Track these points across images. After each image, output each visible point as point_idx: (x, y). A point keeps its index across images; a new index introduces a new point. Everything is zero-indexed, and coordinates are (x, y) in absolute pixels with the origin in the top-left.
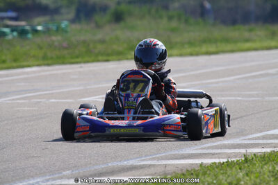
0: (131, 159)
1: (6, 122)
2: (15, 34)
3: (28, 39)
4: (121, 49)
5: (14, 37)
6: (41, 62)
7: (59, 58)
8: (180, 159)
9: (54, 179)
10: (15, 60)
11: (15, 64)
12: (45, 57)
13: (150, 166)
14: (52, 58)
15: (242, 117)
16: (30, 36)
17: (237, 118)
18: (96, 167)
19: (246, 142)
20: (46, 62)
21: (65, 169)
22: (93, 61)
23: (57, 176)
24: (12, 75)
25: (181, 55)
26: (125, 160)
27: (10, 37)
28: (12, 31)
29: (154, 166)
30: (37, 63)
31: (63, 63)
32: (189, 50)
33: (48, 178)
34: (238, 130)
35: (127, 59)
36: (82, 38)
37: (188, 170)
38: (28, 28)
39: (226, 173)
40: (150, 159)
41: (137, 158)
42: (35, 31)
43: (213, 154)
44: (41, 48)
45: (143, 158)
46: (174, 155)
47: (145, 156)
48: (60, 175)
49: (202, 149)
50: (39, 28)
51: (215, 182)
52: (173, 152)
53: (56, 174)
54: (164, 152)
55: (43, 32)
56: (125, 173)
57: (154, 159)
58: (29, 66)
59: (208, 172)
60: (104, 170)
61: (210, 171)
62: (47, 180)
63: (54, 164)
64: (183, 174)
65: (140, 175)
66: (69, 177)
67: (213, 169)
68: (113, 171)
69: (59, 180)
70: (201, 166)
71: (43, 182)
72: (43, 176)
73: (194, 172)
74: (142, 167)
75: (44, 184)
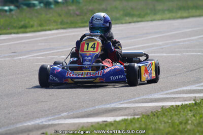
0: (113, 103)
1: (26, 74)
2: (42, 5)
3: (51, 8)
4: (118, 15)
5: (41, 7)
6: (59, 26)
7: (72, 23)
8: (149, 102)
9: (54, 119)
10: (41, 25)
11: (39, 28)
12: (62, 23)
13: (126, 108)
14: (67, 23)
15: (199, 68)
16: (53, 6)
17: (196, 69)
18: (87, 110)
19: (200, 88)
20: (62, 27)
21: (63, 112)
23: (57, 116)
24: (36, 37)
25: (162, 19)
26: (108, 104)
28: (40, 3)
29: (128, 108)
30: (56, 27)
31: (75, 27)
32: (168, 15)
33: (50, 118)
34: (195, 79)
35: (122, 23)
36: (90, 8)
37: (152, 112)
39: (179, 114)
40: (126, 103)
41: (117, 102)
42: (57, 3)
43: (174, 98)
44: (60, 15)
45: (122, 102)
46: (145, 99)
47: (124, 100)
48: (59, 116)
49: (167, 94)
51: (170, 121)
52: (145, 97)
54: (138, 97)
55: (62, 3)
56: (107, 114)
57: (130, 102)
58: (50, 30)
59: (166, 114)
60: (92, 112)
61: (168, 112)
62: (49, 120)
63: (56, 107)
64: (148, 115)
65: (117, 116)
66: (65, 118)
67: (171, 111)
68: (98, 113)
69: (58, 121)
70: (162, 108)
71: (46, 121)
72: (46, 117)
73: (157, 113)
74: (120, 109)
75: (47, 123)
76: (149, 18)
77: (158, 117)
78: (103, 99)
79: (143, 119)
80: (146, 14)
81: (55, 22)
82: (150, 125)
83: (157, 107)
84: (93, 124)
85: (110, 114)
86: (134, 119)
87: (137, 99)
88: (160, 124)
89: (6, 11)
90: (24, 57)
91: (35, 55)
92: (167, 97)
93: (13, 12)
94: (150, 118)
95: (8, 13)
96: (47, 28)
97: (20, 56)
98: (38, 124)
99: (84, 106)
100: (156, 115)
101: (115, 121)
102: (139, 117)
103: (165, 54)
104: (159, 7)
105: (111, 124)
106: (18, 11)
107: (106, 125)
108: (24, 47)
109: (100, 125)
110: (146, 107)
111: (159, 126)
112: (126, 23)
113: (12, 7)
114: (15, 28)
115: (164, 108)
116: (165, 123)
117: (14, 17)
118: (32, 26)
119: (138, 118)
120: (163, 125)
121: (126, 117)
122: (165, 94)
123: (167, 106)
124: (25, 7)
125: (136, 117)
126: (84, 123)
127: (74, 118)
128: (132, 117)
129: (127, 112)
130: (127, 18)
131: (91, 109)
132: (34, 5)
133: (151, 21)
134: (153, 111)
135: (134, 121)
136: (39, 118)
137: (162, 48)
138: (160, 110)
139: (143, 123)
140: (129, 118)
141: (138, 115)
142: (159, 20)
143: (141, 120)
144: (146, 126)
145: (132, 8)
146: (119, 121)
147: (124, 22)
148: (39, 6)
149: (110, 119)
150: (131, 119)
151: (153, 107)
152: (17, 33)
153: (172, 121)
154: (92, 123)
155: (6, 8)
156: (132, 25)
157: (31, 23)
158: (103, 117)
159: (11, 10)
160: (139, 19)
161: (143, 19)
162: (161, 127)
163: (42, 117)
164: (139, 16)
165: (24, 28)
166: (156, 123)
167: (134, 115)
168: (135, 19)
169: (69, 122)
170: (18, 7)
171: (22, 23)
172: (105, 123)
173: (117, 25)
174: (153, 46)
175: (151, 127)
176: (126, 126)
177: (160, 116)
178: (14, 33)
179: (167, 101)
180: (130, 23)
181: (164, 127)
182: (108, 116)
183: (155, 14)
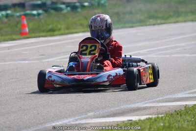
0: (138, 103)
2: (69, 9)
3: (78, 12)
4: (142, 18)
5: (68, 11)
8: (173, 101)
9: (81, 119)
10: (68, 28)
11: (67, 31)
13: (150, 107)
16: (79, 10)
18: (112, 109)
21: (89, 111)
22: (122, 28)
23: (84, 116)
24: (63, 40)
25: (185, 21)
26: (133, 104)
27: (65, 11)
28: (67, 7)
29: (153, 107)
30: (82, 30)
32: (191, 17)
33: (77, 118)
35: (146, 25)
36: (116, 10)
37: (175, 111)
38: (78, 4)
40: (151, 102)
41: (142, 101)
42: (83, 7)
45: (146, 102)
46: (169, 99)
47: (148, 100)
48: (86, 116)
49: (189, 93)
50: (86, 4)
51: (193, 120)
52: (168, 97)
53: (83, 115)
54: (162, 97)
55: (89, 7)
56: (132, 114)
57: (154, 102)
58: (76, 33)
59: (189, 112)
60: (118, 111)
61: (191, 111)
62: (76, 120)
63: (83, 107)
64: (172, 114)
65: (142, 115)
66: (92, 118)
67: (194, 109)
68: (124, 112)
69: (85, 120)
70: (185, 107)
71: (73, 121)
72: (74, 117)
73: (180, 112)
74: (145, 108)
75: (74, 123)
76: (172, 20)
77: (181, 116)
78: (128, 99)
79: (167, 118)
80: (170, 16)
81: (82, 25)
82: (173, 123)
83: (181, 106)
84: (119, 123)
85: (135, 113)
86: (158, 118)
87: (161, 98)
88: (183, 122)
89: (34, 15)
90: (52, 59)
91: (62, 57)
92: (190, 96)
93: (41, 17)
94: (173, 117)
95: (36, 17)
96: (74, 31)
97: (49, 58)
98: (66, 124)
99: (110, 106)
100: (179, 114)
101: (140, 120)
102: (163, 115)
103: (187, 55)
104: (182, 9)
105: (136, 123)
106: (46, 15)
107: (131, 124)
108: (52, 50)
109: (126, 124)
110: (170, 106)
111: (182, 125)
112: (150, 25)
113: (40, 11)
114: (43, 31)
115: (187, 107)
116: (188, 121)
117: (43, 21)
118: (60, 30)
119: (162, 117)
120: (186, 123)
121: (150, 116)
122: (187, 94)
123: (190, 105)
124: (53, 12)
125: (160, 116)
126: (110, 122)
127: (100, 117)
128: (156, 116)
129: (152, 111)
130: (151, 20)
131: (117, 108)
132: (61, 9)
133: (175, 23)
134: (177, 110)
135: (158, 120)
136: (66, 118)
137: (185, 49)
138: (183, 109)
139: (167, 121)
140: (154, 116)
141: (161, 114)
142: (182, 22)
143: (165, 119)
144: (170, 124)
145: (156, 11)
146: (144, 120)
147: (148, 23)
148: (66, 10)
149: (135, 118)
150: (155, 118)
151: (177, 106)
152: (45, 36)
153: (195, 119)
154: (117, 122)
155: (35, 12)
156: (156, 27)
157: (59, 26)
158: (129, 116)
159: (39, 14)
160: (163, 21)
161: (167, 21)
162: (185, 126)
163: (70, 116)
164: (163, 18)
165: (52, 32)
166: (179, 121)
167: (158, 114)
168: (159, 21)
169: (96, 122)
170: (46, 11)
171: (50, 27)
172: (130, 122)
173: (142, 28)
174: (176, 47)
175: (175, 126)
176: (150, 125)
177: (183, 115)
178: (43, 36)
179: (190, 101)
180: (154, 25)
181: (188, 125)
182: (134, 116)
183: (178, 16)
